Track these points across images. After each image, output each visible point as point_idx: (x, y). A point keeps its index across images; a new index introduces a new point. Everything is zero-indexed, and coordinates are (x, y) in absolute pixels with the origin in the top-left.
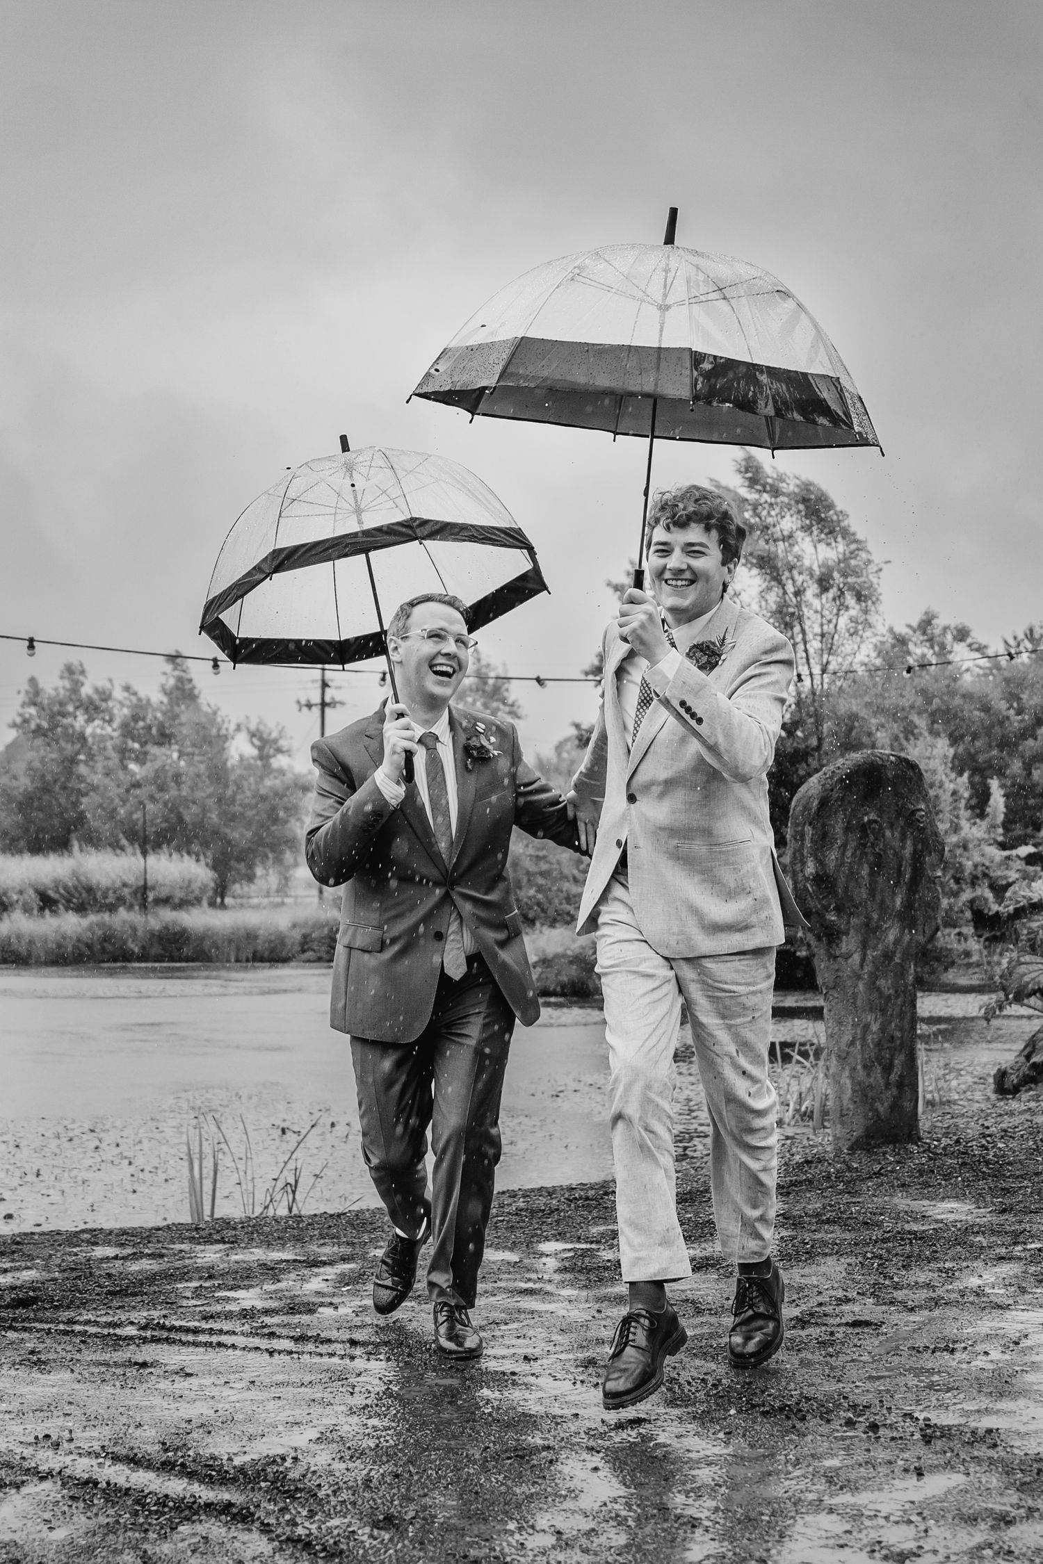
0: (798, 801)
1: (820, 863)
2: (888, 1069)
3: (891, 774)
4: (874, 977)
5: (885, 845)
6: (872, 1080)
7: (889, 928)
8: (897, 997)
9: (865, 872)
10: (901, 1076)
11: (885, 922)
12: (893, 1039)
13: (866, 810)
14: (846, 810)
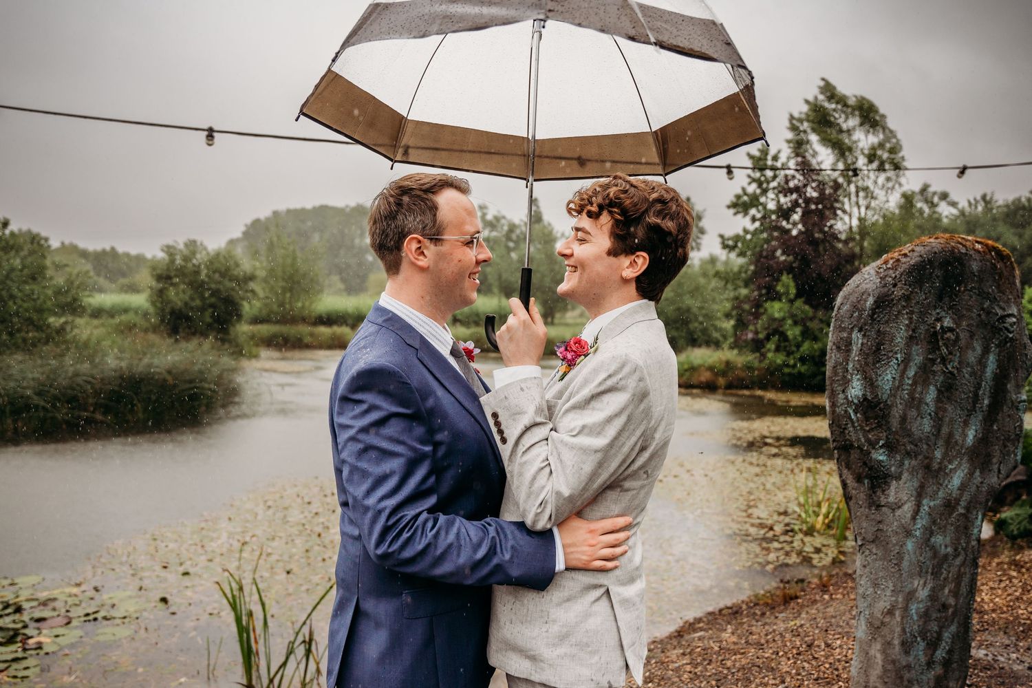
0: (845, 298)
1: (870, 383)
2: (933, 645)
3: (975, 266)
4: (929, 532)
5: (960, 363)
6: (911, 659)
7: (954, 470)
8: (956, 556)
9: (931, 395)
10: (950, 652)
11: (950, 462)
12: (945, 607)
13: (938, 314)
14: (912, 312)
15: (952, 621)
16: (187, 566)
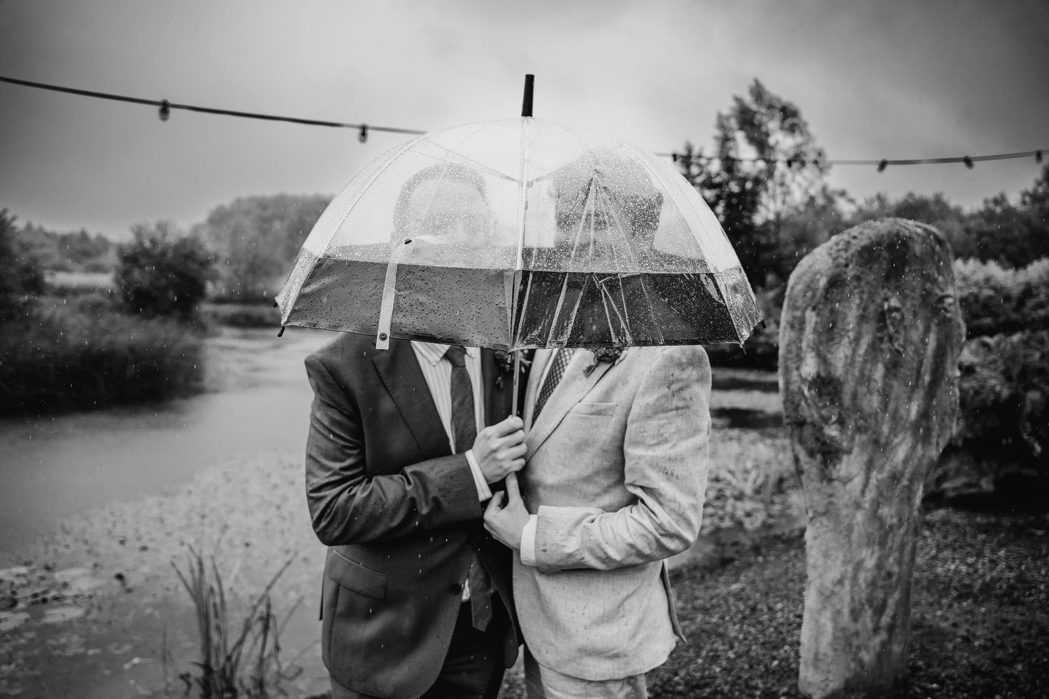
0: (799, 278)
1: (823, 360)
2: (879, 611)
3: (918, 248)
4: (877, 504)
5: (905, 341)
6: (859, 626)
7: (899, 444)
8: (900, 526)
9: (879, 372)
10: (894, 618)
11: (896, 436)
12: (889, 575)
13: (886, 294)
14: (862, 292)
15: (896, 588)
16: (145, 542)
